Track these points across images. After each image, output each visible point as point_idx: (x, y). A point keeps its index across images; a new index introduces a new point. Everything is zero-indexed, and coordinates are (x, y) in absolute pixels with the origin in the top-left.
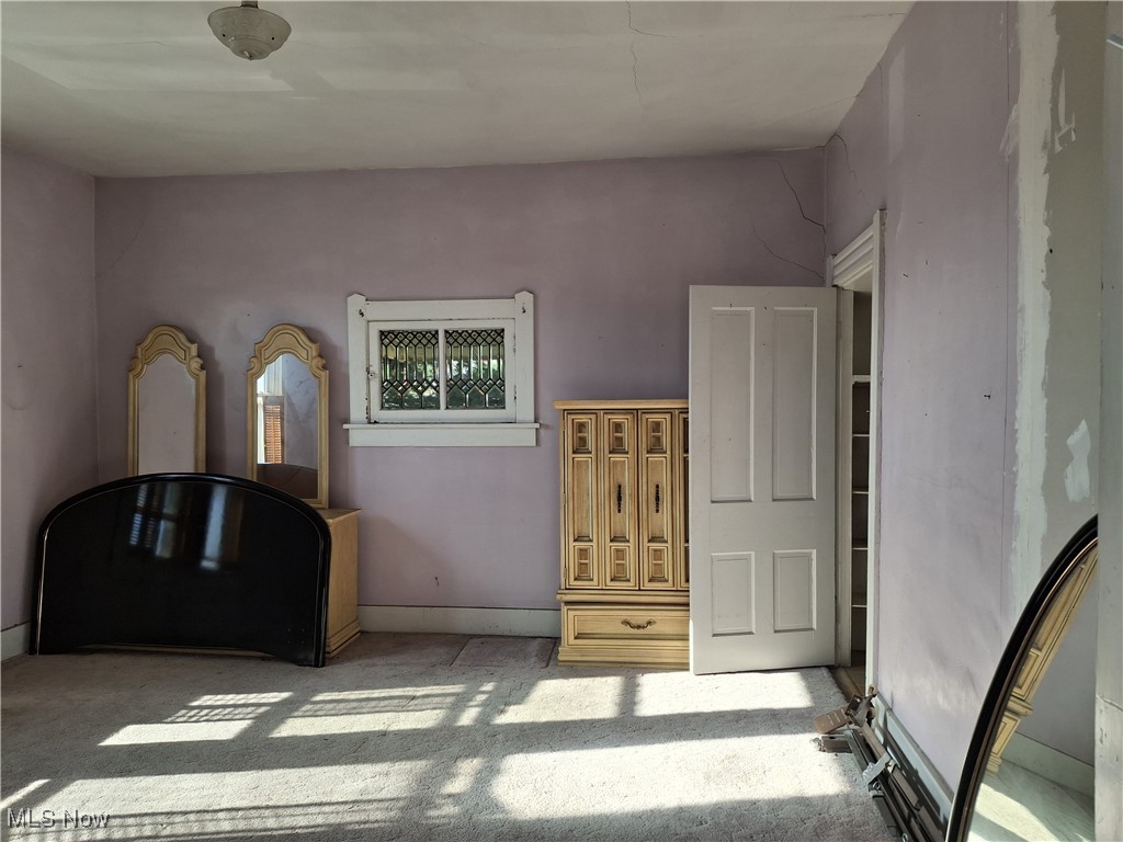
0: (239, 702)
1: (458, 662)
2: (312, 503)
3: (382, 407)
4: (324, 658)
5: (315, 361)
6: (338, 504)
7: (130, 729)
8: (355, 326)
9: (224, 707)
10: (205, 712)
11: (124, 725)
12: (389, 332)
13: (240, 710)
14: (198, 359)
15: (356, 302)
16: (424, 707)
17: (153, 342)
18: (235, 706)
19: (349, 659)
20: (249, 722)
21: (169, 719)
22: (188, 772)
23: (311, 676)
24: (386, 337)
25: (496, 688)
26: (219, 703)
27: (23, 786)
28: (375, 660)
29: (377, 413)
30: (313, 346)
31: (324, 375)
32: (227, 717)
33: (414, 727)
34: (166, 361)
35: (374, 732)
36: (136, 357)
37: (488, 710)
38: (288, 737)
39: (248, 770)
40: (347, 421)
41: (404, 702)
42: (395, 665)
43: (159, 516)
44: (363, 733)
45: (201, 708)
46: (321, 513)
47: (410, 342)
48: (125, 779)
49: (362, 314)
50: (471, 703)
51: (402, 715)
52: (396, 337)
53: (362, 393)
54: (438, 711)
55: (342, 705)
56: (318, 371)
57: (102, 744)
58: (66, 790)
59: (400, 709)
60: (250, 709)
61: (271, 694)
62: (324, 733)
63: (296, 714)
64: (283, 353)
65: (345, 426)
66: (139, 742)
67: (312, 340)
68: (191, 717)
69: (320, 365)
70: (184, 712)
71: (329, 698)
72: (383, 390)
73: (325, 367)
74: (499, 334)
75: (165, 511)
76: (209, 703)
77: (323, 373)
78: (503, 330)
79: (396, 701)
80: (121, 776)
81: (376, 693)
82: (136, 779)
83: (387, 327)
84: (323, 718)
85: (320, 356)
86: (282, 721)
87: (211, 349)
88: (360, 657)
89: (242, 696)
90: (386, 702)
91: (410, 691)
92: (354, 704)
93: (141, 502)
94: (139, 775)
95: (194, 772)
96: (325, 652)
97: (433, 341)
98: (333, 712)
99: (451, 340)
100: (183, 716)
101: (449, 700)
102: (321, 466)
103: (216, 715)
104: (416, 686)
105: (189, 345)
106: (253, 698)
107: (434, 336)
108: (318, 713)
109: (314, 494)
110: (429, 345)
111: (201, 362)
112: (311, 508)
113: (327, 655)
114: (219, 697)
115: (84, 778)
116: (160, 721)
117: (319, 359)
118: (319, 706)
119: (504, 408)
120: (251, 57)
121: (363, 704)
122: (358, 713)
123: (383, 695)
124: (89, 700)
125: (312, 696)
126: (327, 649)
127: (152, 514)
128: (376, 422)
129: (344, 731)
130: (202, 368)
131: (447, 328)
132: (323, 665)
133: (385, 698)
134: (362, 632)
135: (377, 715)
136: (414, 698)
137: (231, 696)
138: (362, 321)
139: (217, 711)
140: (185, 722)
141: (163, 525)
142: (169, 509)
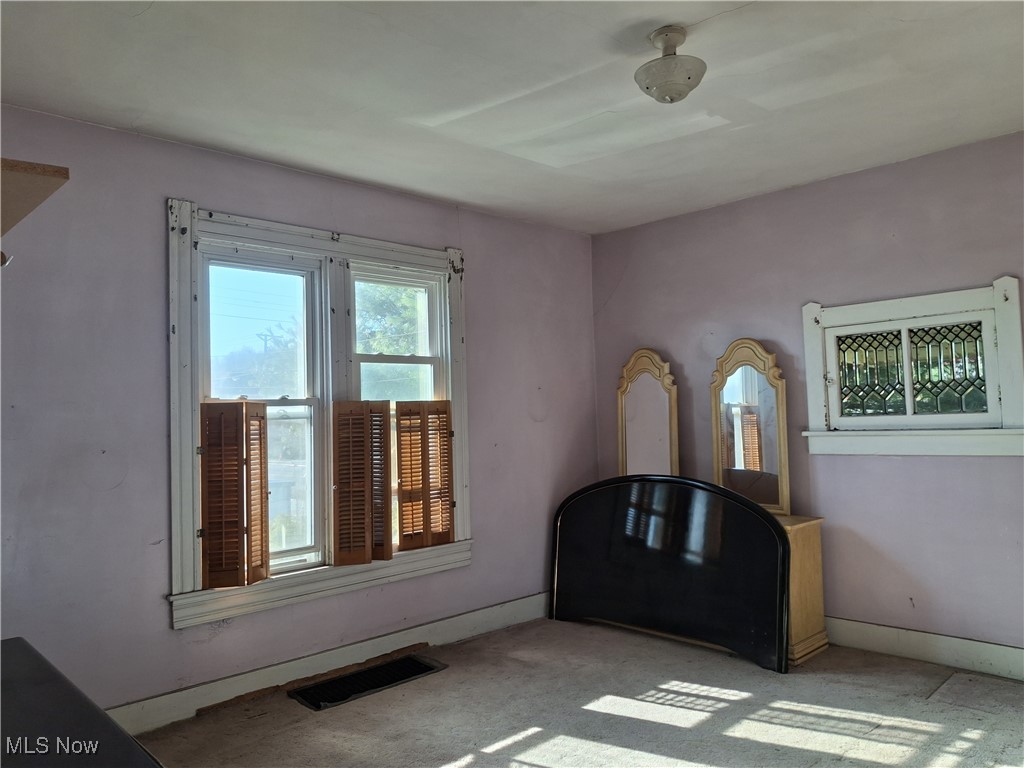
0: (702, 694)
1: (936, 696)
2: (771, 509)
3: (842, 414)
4: (787, 665)
5: (772, 371)
6: (800, 510)
7: (609, 698)
8: (811, 333)
9: (688, 695)
10: (671, 696)
11: (604, 694)
12: (847, 337)
13: (701, 701)
14: (670, 376)
15: (811, 310)
16: (888, 739)
17: (634, 365)
18: (698, 696)
19: (814, 671)
20: (707, 715)
21: (640, 697)
22: (646, 751)
23: (774, 681)
24: (843, 342)
25: (984, 739)
26: (684, 690)
27: (524, 728)
28: (841, 677)
29: (837, 420)
30: (770, 357)
31: (781, 384)
32: (689, 706)
33: (874, 759)
34: (645, 379)
35: (829, 754)
36: (623, 377)
37: (970, 761)
38: (741, 739)
39: (698, 762)
40: (806, 429)
41: (866, 729)
42: (862, 686)
43: (650, 512)
44: (816, 752)
45: (669, 692)
46: (779, 519)
47: (870, 345)
48: (595, 743)
49: (817, 322)
50: (948, 749)
51: (863, 743)
52: (854, 341)
53: (821, 399)
54: (905, 748)
55: (799, 717)
56: (776, 381)
57: (585, 707)
58: (552, 741)
59: (861, 735)
60: (710, 702)
61: (733, 692)
62: (776, 742)
63: (752, 716)
64: (742, 365)
65: (804, 434)
66: (612, 713)
67: (768, 351)
68: (658, 698)
69: (777, 374)
70: (653, 692)
71: (787, 707)
72: (842, 394)
73: (781, 377)
74: (975, 328)
75: (654, 507)
76: (675, 689)
77: (779, 383)
78: (980, 323)
79: (857, 726)
80: (594, 740)
81: (837, 713)
82: (604, 745)
83: (843, 332)
84: (778, 727)
85: (777, 365)
86: (737, 720)
87: (681, 367)
88: (825, 670)
89: (705, 688)
90: (846, 725)
91: (874, 718)
92: (812, 719)
93: (634, 498)
94: (607, 743)
95: (652, 752)
96: (787, 659)
97: (896, 342)
98: (789, 723)
99: (916, 339)
100: (652, 696)
101: (921, 738)
102: (781, 472)
103: (680, 701)
104: (882, 713)
105: (662, 364)
106: (715, 692)
107: (896, 337)
108: (774, 720)
109: (775, 500)
110: (891, 347)
111: (672, 378)
112: (768, 513)
113: (789, 662)
114: (686, 684)
115: (567, 734)
116: (632, 697)
117: (775, 369)
118: (776, 713)
119: (986, 411)
120: (672, 101)
121: (822, 721)
122: (815, 730)
123: (843, 716)
124: (583, 666)
125: (770, 702)
126: (790, 656)
127: (644, 510)
128: (835, 429)
129: (797, 746)
130: (674, 383)
131: (911, 326)
132: (786, 672)
133: (845, 720)
134: (830, 645)
135: (835, 736)
136: (878, 726)
137: (695, 686)
138: (818, 329)
139: (681, 698)
140: (652, 702)
141: (653, 520)
142: (657, 506)
